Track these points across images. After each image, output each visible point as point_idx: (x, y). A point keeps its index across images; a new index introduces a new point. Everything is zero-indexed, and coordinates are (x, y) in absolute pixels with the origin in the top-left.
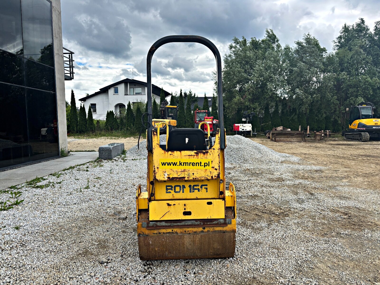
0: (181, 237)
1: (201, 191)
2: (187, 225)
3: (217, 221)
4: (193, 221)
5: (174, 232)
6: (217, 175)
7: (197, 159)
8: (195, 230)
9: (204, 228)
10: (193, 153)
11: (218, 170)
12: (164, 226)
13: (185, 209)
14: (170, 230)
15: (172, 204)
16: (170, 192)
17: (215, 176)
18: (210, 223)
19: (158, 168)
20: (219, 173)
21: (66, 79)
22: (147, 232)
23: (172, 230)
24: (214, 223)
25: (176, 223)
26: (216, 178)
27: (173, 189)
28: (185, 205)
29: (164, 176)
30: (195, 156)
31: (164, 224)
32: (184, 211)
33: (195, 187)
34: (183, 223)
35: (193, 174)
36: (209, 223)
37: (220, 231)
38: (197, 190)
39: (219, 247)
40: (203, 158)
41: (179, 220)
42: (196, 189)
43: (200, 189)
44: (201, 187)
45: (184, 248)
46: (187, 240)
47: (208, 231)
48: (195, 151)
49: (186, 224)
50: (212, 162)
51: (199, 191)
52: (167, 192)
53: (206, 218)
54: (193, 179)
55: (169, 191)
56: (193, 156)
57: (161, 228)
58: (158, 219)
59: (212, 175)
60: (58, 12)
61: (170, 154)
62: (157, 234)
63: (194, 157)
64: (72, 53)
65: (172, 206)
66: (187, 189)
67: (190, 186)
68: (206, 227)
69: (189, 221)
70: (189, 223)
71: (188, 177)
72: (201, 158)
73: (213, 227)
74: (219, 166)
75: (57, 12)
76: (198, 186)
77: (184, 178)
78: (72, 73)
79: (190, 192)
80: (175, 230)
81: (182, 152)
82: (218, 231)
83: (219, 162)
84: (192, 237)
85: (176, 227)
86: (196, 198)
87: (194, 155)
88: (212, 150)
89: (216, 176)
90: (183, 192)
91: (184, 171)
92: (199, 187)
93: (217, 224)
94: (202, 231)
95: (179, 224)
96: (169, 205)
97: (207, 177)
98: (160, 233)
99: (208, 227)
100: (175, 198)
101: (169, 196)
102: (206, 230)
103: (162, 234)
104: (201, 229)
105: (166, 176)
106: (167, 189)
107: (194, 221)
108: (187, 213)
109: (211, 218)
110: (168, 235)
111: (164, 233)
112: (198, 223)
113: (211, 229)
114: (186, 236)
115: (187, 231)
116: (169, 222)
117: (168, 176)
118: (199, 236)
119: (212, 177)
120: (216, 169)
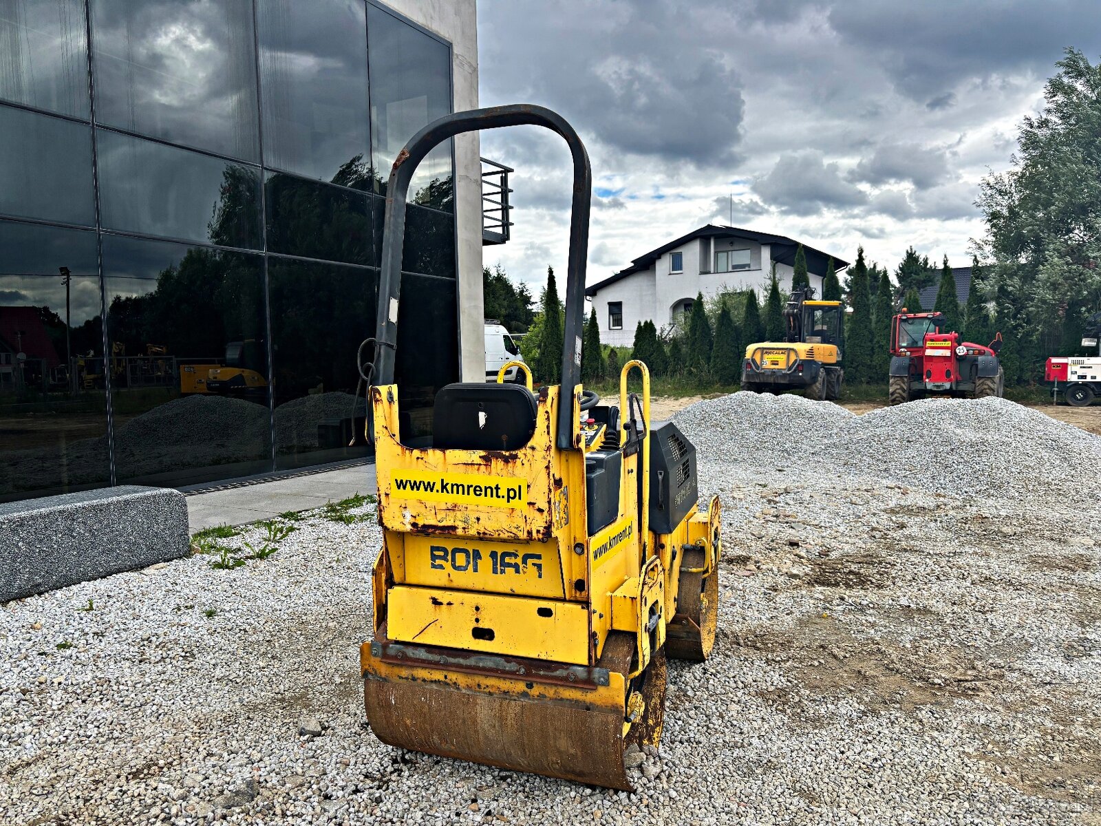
0: (468, 701)
1: (524, 573)
2: (484, 669)
3: (567, 669)
4: (498, 659)
5: (450, 682)
6: (545, 528)
7: (486, 477)
8: (505, 685)
9: (530, 686)
10: (476, 456)
11: (545, 513)
12: (423, 661)
13: (477, 620)
14: (438, 675)
15: (445, 602)
16: (441, 567)
17: (538, 531)
18: (547, 673)
19: (387, 495)
20: (551, 522)
21: (486, 243)
22: (384, 670)
23: (446, 677)
24: (558, 673)
25: (455, 656)
26: (541, 536)
27: (449, 557)
28: (477, 609)
29: (401, 519)
30: (483, 468)
31: (422, 654)
32: (474, 625)
33: (507, 560)
34: (472, 661)
35: (478, 519)
36: (542, 673)
37: (577, 701)
38: (513, 570)
39: (572, 751)
40: (504, 472)
41: (462, 650)
42: (509, 565)
43: (521, 566)
44: (524, 562)
45: (477, 731)
46: (484, 712)
47: (542, 696)
48: (482, 453)
49: (481, 665)
50: (529, 486)
51: (517, 571)
52: (434, 566)
53: (534, 655)
54: (479, 533)
55: (438, 562)
56: (476, 467)
57: (416, 664)
58: (409, 639)
59: (528, 528)
60: (471, 66)
61: (418, 458)
62: (407, 678)
63: (478, 469)
64: (507, 171)
65: (444, 607)
66: (486, 563)
67: (493, 555)
68: (537, 683)
69: (488, 658)
70: (489, 663)
71: (464, 528)
72: (499, 474)
73: (556, 685)
74: (549, 502)
75: (466, 67)
76: (516, 556)
77: (454, 528)
78: (506, 224)
79: (495, 571)
80: (453, 677)
81: (448, 452)
82: (570, 700)
83: (550, 490)
84: (497, 705)
85: (454, 669)
86: (510, 592)
87: (480, 465)
88: (529, 451)
89: (542, 532)
90: (476, 570)
91: (454, 508)
92: (519, 561)
93: (566, 679)
94: (525, 694)
95: (461, 661)
96: (436, 602)
97: (515, 531)
98: (414, 679)
99: (541, 683)
100: (455, 585)
101: (438, 578)
102: (536, 691)
103: (419, 681)
104: (521, 686)
105: (409, 519)
106: (434, 557)
107: (502, 661)
108: (482, 633)
109: (550, 659)
110: (434, 687)
111: (424, 680)
112: (512, 666)
113: (550, 692)
114: (482, 701)
115: (483, 686)
116: (437, 651)
117: (413, 520)
118: (513, 708)
119: (530, 533)
120: (540, 511)
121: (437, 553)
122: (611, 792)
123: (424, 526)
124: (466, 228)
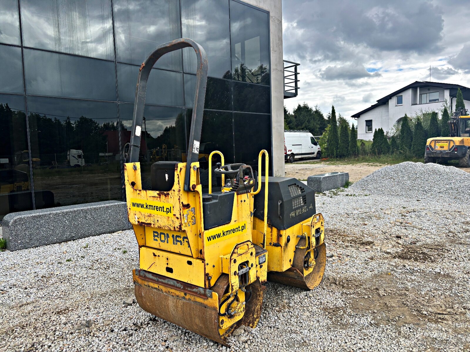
0: (166, 298)
1: (184, 245)
2: (170, 285)
3: (197, 289)
4: (174, 281)
5: (160, 289)
6: (179, 226)
7: (159, 202)
8: (178, 293)
9: (185, 294)
10: (155, 193)
11: (179, 219)
12: (151, 279)
13: (167, 264)
14: (156, 286)
15: (157, 255)
16: (157, 240)
17: (177, 227)
18: (191, 290)
19: (130, 209)
20: (181, 223)
22: (140, 281)
23: (158, 287)
24: (194, 290)
25: (161, 278)
26: (178, 229)
27: (159, 236)
28: (167, 259)
29: (134, 219)
30: (158, 198)
31: (150, 276)
32: (166, 266)
33: (178, 239)
34: (166, 281)
35: (158, 221)
36: (189, 289)
37: (201, 303)
38: (180, 243)
39: (201, 325)
40: (165, 201)
41: (163, 276)
42: (178, 241)
43: (182, 241)
45: (169, 311)
46: (171, 302)
47: (189, 299)
48: (158, 192)
49: (169, 283)
50: (173, 207)
51: (181, 244)
52: (155, 240)
53: (186, 281)
54: (158, 227)
55: (156, 238)
56: (156, 198)
57: (149, 280)
58: (146, 269)
59: (174, 226)
60: (278, 20)
61: (138, 194)
62: (147, 286)
63: (157, 199)
64: (296, 65)
65: (157, 257)
66: (171, 239)
67: (173, 236)
68: (188, 293)
69: (171, 280)
70: (171, 283)
71: (154, 224)
72: (163, 202)
73: (194, 295)
74: (180, 215)
75: (276, 21)
76: (180, 237)
77: (150, 224)
78: (296, 88)
79: (174, 244)
80: (161, 287)
81: (147, 191)
82: (199, 303)
83: (180, 209)
84: (175, 301)
85: (161, 284)
86: (179, 253)
87: (157, 197)
88: (173, 192)
89: (178, 227)
90: (168, 242)
91: (150, 216)
92: (181, 239)
93: (196, 293)
94: (184, 298)
95: (163, 281)
96: (155, 255)
97: (170, 227)
98: (149, 286)
99: (189, 294)
100: (161, 248)
101: (155, 244)
102: (188, 297)
103: (151, 287)
104: (182, 294)
105: (137, 220)
106: (154, 236)
107: (176, 282)
108: (170, 270)
109: (191, 283)
110: (155, 290)
111: (152, 287)
112: (179, 285)
113: (192, 298)
114: (170, 298)
115: (170, 292)
116: (155, 275)
117: (138, 220)
118: (180, 303)
119: (174, 228)
120: (178, 218)
121: (155, 234)
122: (220, 346)
123: (142, 223)
124: (276, 92)
